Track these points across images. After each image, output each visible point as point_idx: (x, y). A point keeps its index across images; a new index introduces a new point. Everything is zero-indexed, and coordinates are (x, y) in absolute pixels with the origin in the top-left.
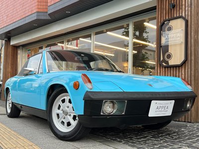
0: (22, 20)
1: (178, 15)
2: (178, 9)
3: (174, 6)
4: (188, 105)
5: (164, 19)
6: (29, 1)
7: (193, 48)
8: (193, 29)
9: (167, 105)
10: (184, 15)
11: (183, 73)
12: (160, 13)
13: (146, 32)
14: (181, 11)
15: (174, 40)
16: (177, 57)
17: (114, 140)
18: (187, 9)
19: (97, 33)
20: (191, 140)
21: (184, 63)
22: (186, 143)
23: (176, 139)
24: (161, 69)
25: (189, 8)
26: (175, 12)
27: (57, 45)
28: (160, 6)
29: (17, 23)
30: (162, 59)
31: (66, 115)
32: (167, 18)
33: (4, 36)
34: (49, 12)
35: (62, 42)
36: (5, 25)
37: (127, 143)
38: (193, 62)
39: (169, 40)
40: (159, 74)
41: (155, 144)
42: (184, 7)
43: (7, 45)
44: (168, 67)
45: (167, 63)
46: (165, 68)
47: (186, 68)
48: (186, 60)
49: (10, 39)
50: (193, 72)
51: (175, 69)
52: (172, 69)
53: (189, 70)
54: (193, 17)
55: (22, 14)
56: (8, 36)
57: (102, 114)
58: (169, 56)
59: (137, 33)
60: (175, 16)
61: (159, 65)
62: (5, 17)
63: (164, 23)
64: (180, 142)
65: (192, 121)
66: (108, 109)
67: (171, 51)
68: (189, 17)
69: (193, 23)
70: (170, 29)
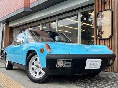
0: (16, 12)
1: (107, 8)
2: (107, 4)
3: (105, 3)
4: (111, 62)
5: (99, 10)
6: (19, 1)
7: (116, 28)
8: (116, 16)
9: (96, 62)
10: (110, 8)
11: (110, 43)
12: (96, 7)
13: (90, 18)
14: (109, 5)
15: (105, 23)
16: (107, 34)
17: (67, 82)
18: (112, 4)
19: (59, 19)
20: (113, 83)
21: (111, 37)
22: (109, 84)
23: (104, 82)
24: (97, 41)
25: (114, 4)
26: (105, 6)
27: (36, 26)
28: (96, 3)
29: (12, 14)
30: (98, 34)
31: (38, 68)
32: (101, 10)
33: (5, 22)
34: (31, 7)
35: (39, 25)
36: (6, 15)
37: (74, 84)
38: (116, 36)
39: (102, 23)
40: (96, 44)
41: (91, 85)
42: (110, 3)
43: (7, 27)
44: (101, 40)
45: (101, 37)
46: (100, 40)
47: (112, 40)
48: (112, 35)
49: (8, 23)
50: (116, 42)
51: (105, 40)
52: (104, 40)
53: (114, 41)
54: (116, 9)
55: (15, 8)
56: (7, 22)
57: (57, 67)
58: (102, 33)
59: (85, 19)
60: (106, 9)
61: (96, 38)
62: (6, 10)
63: (99, 13)
64: (106, 83)
65: (116, 71)
66: (60, 64)
67: (103, 30)
68: (114, 9)
69: (116, 13)
70: (102, 17)
